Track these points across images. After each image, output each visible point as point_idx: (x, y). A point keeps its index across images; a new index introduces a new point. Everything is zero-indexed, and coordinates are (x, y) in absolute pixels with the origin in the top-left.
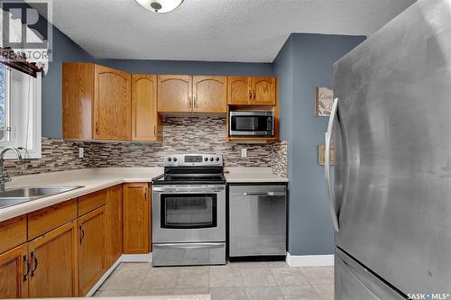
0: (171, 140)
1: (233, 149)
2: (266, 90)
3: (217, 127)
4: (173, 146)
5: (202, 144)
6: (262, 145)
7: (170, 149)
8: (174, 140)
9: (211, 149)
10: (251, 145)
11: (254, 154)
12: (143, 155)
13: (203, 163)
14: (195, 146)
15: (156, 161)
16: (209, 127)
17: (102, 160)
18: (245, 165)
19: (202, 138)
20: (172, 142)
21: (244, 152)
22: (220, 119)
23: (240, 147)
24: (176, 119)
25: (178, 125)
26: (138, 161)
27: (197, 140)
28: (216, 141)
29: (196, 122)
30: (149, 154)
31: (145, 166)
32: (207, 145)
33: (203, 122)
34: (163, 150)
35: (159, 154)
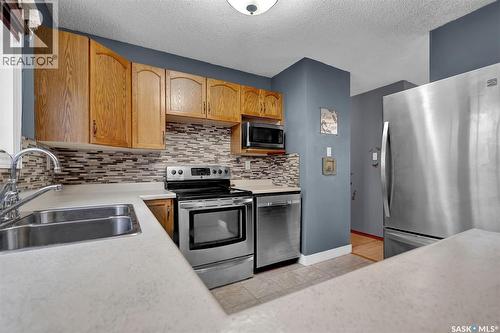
0: (171, 150)
1: (238, 161)
2: (273, 104)
3: (222, 137)
4: (174, 156)
5: (206, 155)
6: (264, 158)
7: (170, 160)
8: (176, 149)
9: (216, 161)
10: (254, 157)
11: (256, 167)
12: (134, 167)
13: (212, 176)
14: (200, 157)
15: (152, 174)
16: (214, 136)
17: (71, 174)
18: (248, 177)
19: (206, 149)
20: (173, 152)
21: (247, 164)
22: (225, 128)
23: (244, 159)
24: (177, 125)
25: (180, 132)
26: (127, 176)
27: (202, 151)
28: (221, 152)
29: (200, 130)
30: (143, 166)
31: (137, 181)
32: (212, 157)
33: (208, 131)
34: (160, 161)
35: (156, 166)
